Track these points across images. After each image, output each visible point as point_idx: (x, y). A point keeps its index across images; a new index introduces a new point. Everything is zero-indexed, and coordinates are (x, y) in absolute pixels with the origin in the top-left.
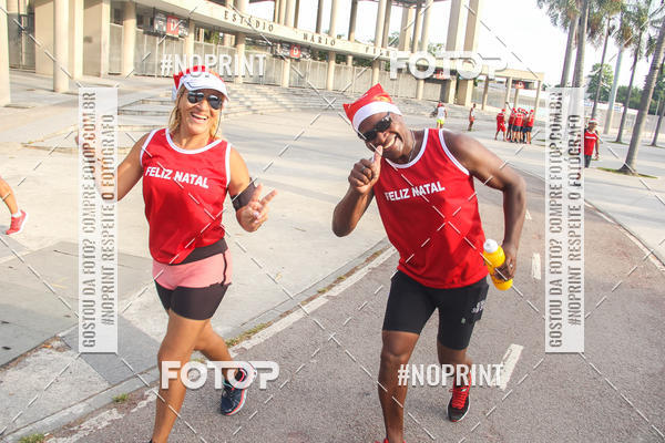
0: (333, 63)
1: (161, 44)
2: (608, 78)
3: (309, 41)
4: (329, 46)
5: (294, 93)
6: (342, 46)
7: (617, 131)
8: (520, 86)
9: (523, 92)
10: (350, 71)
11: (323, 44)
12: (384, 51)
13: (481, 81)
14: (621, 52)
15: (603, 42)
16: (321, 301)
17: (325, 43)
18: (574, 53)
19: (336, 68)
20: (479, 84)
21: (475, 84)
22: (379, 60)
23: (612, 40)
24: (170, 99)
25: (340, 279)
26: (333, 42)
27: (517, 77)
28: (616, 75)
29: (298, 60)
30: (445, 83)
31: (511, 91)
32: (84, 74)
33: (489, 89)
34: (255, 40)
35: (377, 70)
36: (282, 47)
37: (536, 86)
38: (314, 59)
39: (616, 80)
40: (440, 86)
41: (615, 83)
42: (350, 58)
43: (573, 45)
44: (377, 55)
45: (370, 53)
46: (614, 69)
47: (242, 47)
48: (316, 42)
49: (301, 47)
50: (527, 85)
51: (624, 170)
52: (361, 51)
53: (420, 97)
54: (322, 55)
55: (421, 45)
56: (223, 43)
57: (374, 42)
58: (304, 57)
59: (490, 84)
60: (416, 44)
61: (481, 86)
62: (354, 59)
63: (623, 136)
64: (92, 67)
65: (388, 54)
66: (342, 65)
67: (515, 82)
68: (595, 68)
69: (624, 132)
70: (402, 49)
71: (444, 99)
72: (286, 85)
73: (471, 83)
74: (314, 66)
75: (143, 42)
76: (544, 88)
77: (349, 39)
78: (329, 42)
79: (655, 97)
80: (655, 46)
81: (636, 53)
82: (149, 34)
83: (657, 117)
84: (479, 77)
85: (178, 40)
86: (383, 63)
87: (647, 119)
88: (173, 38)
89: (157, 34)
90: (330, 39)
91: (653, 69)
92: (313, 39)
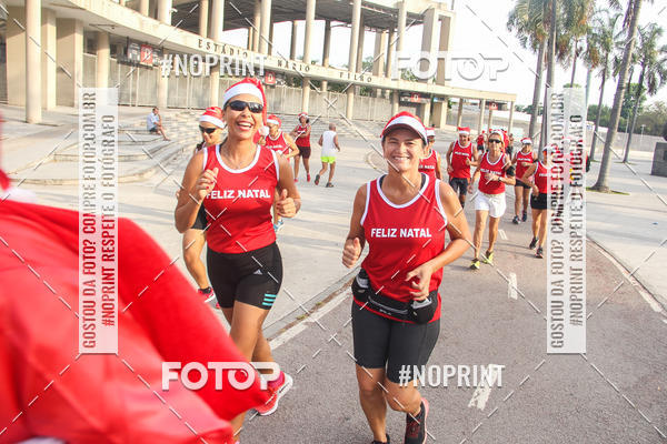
0: (308, 89)
1: (135, 73)
3: (283, 67)
4: (303, 72)
6: (316, 72)
7: (590, 149)
8: (494, 107)
9: (496, 113)
10: (325, 96)
12: (358, 75)
13: (454, 103)
14: (589, 72)
15: (572, 63)
16: (299, 328)
17: (298, 68)
18: (544, 74)
19: (311, 94)
20: (453, 106)
21: (449, 107)
22: (353, 85)
23: (580, 61)
24: (145, 128)
25: (318, 305)
26: (308, 68)
27: (490, 98)
28: (586, 95)
29: (273, 87)
30: (419, 106)
31: (485, 113)
32: (57, 104)
33: (463, 111)
35: (352, 95)
37: (509, 107)
38: (289, 85)
39: (587, 99)
40: (414, 110)
41: (586, 102)
42: (325, 83)
43: (543, 67)
44: (352, 80)
45: (345, 78)
46: (583, 89)
47: (216, 74)
48: (290, 69)
49: (276, 73)
50: (500, 106)
51: (598, 187)
52: (335, 76)
54: (297, 81)
57: (349, 67)
58: (279, 83)
59: (464, 106)
60: (390, 68)
61: (455, 109)
62: (329, 84)
63: (595, 154)
64: (66, 97)
65: (362, 78)
66: (317, 90)
67: (488, 103)
68: (565, 88)
69: (596, 150)
70: (376, 74)
73: (445, 105)
74: (289, 92)
75: (117, 71)
76: (518, 110)
77: (323, 65)
78: (303, 68)
79: (624, 114)
80: (621, 66)
81: (604, 74)
82: (123, 63)
83: (626, 134)
84: (453, 100)
85: (152, 69)
86: (358, 89)
87: (617, 136)
88: (147, 67)
89: (130, 63)
90: (304, 65)
91: (620, 88)
92: (287, 66)
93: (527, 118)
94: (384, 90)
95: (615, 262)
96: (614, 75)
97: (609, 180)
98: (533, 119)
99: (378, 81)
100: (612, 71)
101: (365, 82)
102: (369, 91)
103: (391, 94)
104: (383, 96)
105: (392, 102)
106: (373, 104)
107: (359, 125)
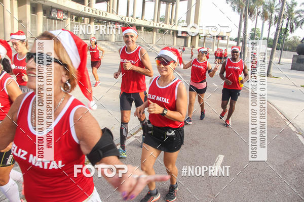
1: (55, 23)
2: (258, 34)
3: (123, 20)
4: (133, 22)
5: (117, 44)
6: (139, 22)
8: (220, 39)
9: (221, 41)
10: (142, 34)
11: (130, 21)
12: (158, 24)
13: (202, 37)
14: (264, 22)
15: (256, 18)
16: (132, 139)
17: (131, 21)
18: (243, 23)
20: (201, 38)
21: (200, 38)
22: (156, 28)
25: (140, 129)
26: (135, 21)
28: (262, 33)
30: (186, 38)
31: (216, 41)
33: (206, 40)
34: (99, 21)
35: (155, 33)
36: (111, 23)
37: (227, 38)
39: (262, 35)
40: (183, 40)
41: (262, 36)
42: (143, 28)
43: (242, 20)
44: (155, 26)
45: (152, 25)
46: (261, 30)
47: (93, 23)
48: (127, 21)
49: (120, 23)
50: (223, 38)
51: (268, 75)
52: (147, 24)
53: (175, 45)
55: (174, 21)
56: (84, 22)
57: (153, 20)
59: (206, 38)
60: (173, 21)
61: (202, 39)
62: (144, 28)
65: (160, 25)
66: (139, 31)
67: (217, 37)
68: (252, 30)
70: (166, 23)
71: (186, 45)
72: (114, 40)
73: (197, 37)
75: (47, 22)
76: (231, 40)
77: (142, 19)
78: (133, 21)
79: (279, 42)
80: (278, 20)
81: (270, 23)
82: (49, 18)
83: (280, 51)
84: (201, 35)
85: (63, 21)
86: (158, 30)
87: (276, 52)
88: (61, 20)
89: (53, 18)
90: (133, 19)
91: (277, 30)
92: (125, 19)
93: (235, 43)
94: (170, 30)
95: (275, 108)
96: (275, 24)
97: (272, 72)
98: (238, 44)
99: (167, 26)
100: (274, 22)
101: (161, 27)
102: (163, 31)
103: (173, 33)
104: (169, 34)
105: (173, 37)
106: (165, 37)
107: (158, 47)
